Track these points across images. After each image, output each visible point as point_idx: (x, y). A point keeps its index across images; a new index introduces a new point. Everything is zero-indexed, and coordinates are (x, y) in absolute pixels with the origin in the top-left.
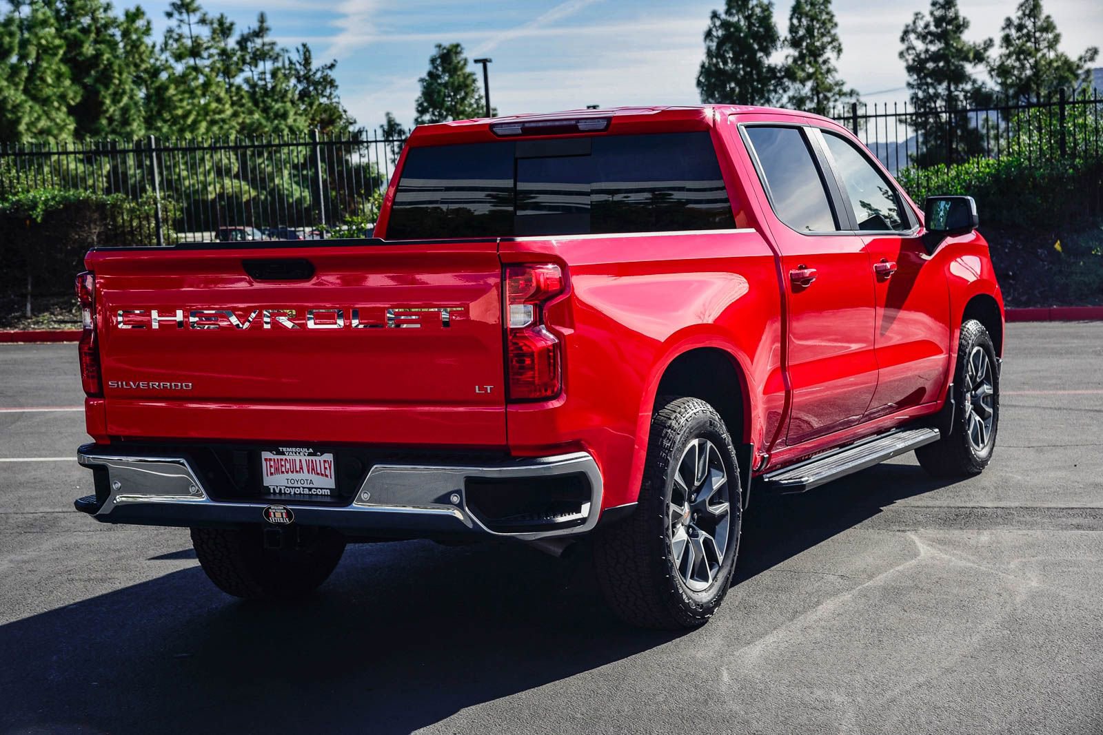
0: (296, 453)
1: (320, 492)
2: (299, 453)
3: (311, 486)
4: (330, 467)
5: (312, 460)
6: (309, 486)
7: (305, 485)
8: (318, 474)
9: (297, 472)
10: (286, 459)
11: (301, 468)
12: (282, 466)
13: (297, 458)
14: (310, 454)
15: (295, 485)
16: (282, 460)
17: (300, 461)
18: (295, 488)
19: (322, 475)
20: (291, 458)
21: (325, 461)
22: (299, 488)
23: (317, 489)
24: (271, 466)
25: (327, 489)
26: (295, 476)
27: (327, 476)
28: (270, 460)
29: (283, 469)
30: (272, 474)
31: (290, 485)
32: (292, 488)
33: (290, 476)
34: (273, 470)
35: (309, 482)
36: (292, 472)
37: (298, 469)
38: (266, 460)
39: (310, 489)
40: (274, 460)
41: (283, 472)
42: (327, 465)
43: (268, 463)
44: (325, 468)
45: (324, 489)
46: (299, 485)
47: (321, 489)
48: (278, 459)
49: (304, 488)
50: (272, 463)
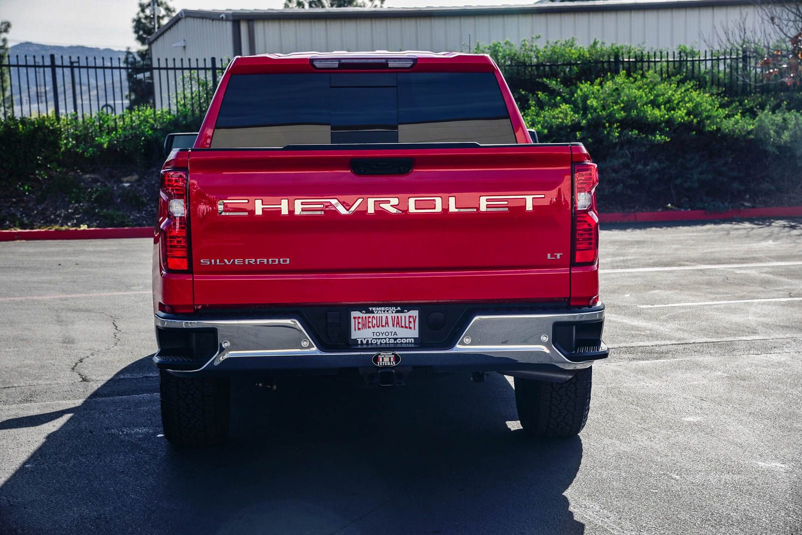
0: (384, 311)
1: (404, 341)
2: (388, 311)
3: (395, 336)
4: (414, 322)
5: (398, 317)
6: (393, 337)
7: (390, 336)
8: (402, 327)
9: (382, 326)
10: (373, 317)
11: (387, 323)
12: (369, 322)
13: (384, 315)
14: (397, 312)
15: (381, 337)
16: (369, 317)
17: (387, 317)
18: (382, 339)
19: (406, 327)
20: (378, 315)
21: (410, 317)
22: (385, 339)
23: (401, 338)
24: (359, 323)
25: (411, 338)
26: (381, 329)
27: (410, 328)
28: (359, 318)
29: (370, 325)
30: (359, 329)
31: (375, 337)
32: (379, 339)
33: (376, 330)
34: (360, 326)
35: (393, 334)
36: (378, 327)
37: (384, 324)
38: (355, 318)
39: (395, 339)
40: (362, 317)
41: (369, 327)
42: (411, 320)
43: (357, 320)
44: (410, 322)
45: (408, 338)
46: (384, 336)
47: (406, 338)
48: (366, 317)
49: (389, 339)
50: (360, 320)
